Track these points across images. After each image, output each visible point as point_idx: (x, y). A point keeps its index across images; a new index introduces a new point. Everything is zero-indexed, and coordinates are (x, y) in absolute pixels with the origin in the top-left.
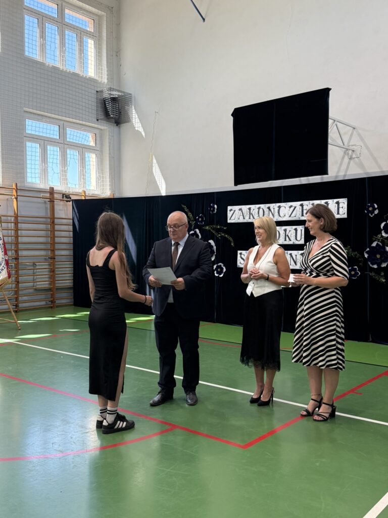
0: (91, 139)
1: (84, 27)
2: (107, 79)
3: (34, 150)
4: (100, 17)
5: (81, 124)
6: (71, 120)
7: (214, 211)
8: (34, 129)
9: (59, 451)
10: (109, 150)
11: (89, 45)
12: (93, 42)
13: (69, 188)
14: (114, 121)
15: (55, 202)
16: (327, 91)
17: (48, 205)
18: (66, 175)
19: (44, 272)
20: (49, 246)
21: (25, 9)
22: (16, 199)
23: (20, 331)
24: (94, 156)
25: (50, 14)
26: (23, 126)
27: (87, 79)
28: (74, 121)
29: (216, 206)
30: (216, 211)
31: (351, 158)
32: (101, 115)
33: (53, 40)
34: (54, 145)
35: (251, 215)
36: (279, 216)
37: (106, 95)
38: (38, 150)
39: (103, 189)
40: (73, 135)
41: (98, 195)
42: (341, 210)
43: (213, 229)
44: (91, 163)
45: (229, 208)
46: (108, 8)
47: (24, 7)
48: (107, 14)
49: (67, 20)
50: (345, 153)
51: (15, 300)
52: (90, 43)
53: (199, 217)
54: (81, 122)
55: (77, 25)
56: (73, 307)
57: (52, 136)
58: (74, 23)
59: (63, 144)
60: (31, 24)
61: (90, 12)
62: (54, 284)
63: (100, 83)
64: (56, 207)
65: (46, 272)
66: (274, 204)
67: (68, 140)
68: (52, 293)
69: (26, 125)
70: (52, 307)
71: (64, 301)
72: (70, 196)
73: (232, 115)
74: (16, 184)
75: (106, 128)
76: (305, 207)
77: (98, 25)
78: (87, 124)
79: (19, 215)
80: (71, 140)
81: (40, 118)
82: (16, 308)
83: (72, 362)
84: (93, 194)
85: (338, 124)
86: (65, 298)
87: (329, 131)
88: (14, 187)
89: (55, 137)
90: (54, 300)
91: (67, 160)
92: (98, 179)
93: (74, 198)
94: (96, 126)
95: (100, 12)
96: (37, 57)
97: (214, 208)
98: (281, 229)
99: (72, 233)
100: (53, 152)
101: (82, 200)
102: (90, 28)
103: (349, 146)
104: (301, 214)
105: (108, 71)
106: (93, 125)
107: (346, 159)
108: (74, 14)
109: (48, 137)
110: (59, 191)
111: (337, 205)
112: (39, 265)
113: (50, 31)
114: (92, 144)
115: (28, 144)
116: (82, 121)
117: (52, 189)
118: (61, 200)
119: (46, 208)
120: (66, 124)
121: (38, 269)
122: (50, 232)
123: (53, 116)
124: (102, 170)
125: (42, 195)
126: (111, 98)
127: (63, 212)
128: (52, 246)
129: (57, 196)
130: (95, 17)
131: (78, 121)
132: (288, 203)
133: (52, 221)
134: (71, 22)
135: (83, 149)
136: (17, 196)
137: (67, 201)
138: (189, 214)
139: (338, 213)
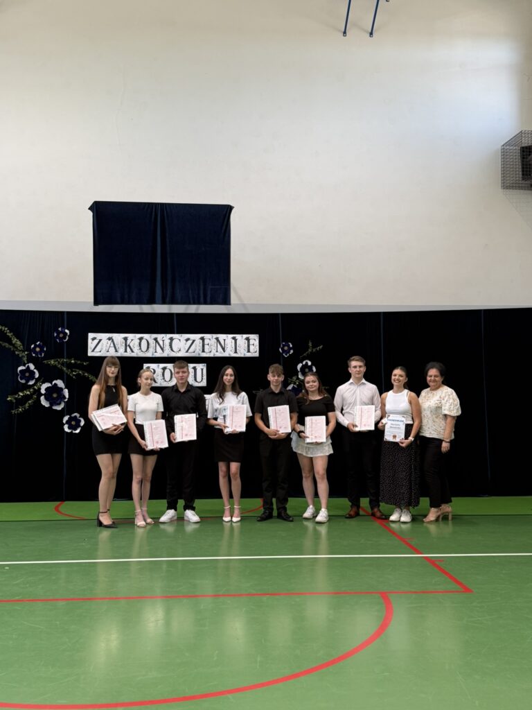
7: (64, 338)
16: (231, 208)
29: (67, 331)
30: (67, 338)
35: (128, 349)
42: (251, 347)
43: (63, 365)
45: (91, 335)
53: (36, 346)
66: (163, 335)
73: (89, 209)
76: (206, 342)
97: (65, 333)
104: (201, 350)
111: (246, 341)
132: (183, 335)
138: (15, 340)
139: (249, 351)
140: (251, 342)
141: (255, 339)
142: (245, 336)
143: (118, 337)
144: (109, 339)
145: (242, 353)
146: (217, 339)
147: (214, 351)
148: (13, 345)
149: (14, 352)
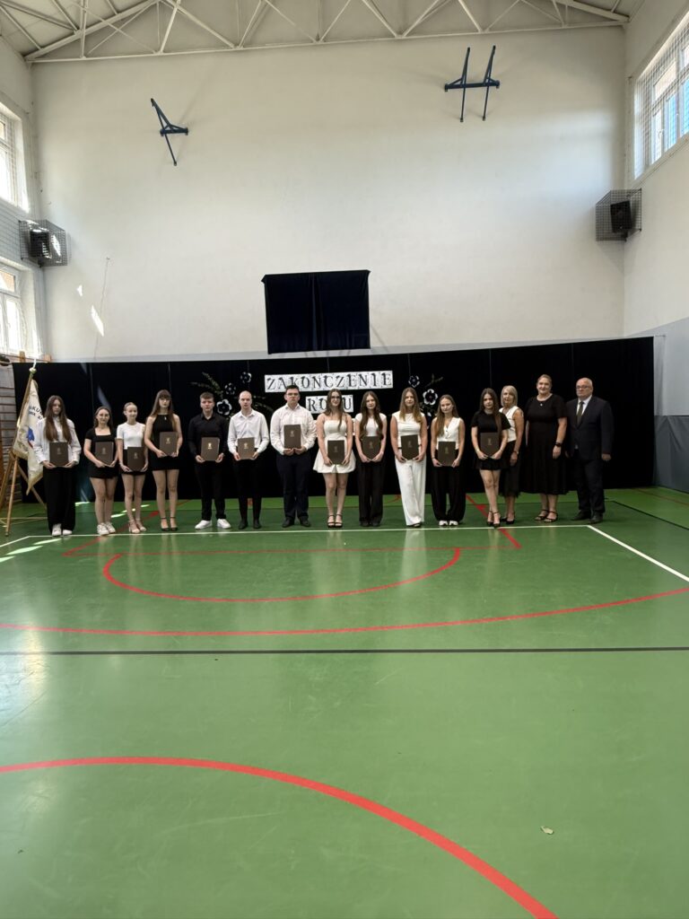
2: (30, 207)
12: (4, 153)
14: (37, 261)
16: (367, 273)
27: (6, 202)
29: (250, 374)
30: (250, 379)
32: (26, 254)
36: (326, 385)
42: (387, 381)
45: (267, 377)
46: (24, 113)
48: (22, 121)
53: (229, 386)
54: (3, 259)
61: (1, 114)
63: (21, 210)
66: (320, 374)
73: (263, 281)
75: (29, 270)
76: (352, 378)
78: (8, 261)
93: (12, 360)
94: (19, 266)
95: (14, 116)
97: (248, 376)
104: (349, 384)
105: (29, 196)
111: (382, 376)
114: (13, 289)
130: (6, 121)
132: (334, 373)
135: (4, 296)
138: (214, 383)
139: (385, 384)
140: (387, 377)
141: (389, 374)
142: (382, 372)
143: (286, 377)
144: (280, 379)
145: (380, 385)
146: (360, 375)
147: (358, 385)
148: (213, 386)
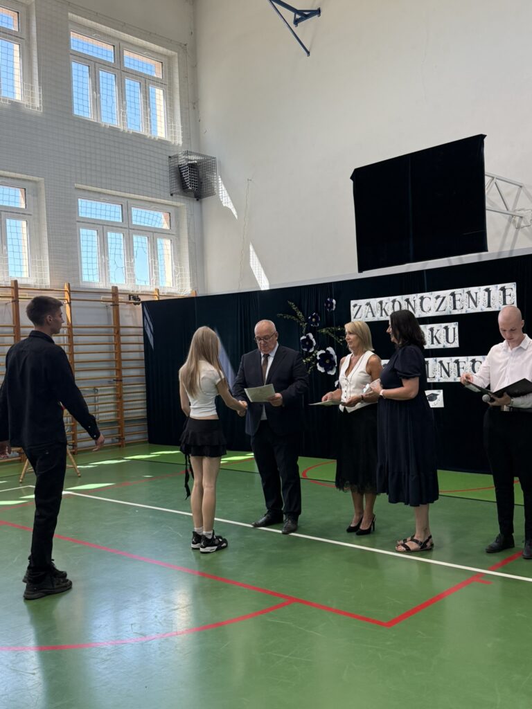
0: (163, 220)
1: (149, 73)
2: (183, 140)
3: (90, 238)
4: (170, 58)
5: (150, 202)
6: (137, 196)
7: (332, 308)
8: (89, 210)
9: (141, 634)
10: (189, 233)
11: (157, 97)
12: (162, 91)
13: (138, 286)
14: (193, 194)
15: (120, 306)
16: (481, 138)
17: (111, 310)
18: (132, 270)
19: (107, 399)
20: (113, 365)
21: (71, 54)
22: (70, 304)
23: (79, 479)
24: (168, 242)
25: (105, 58)
26: (75, 207)
27: (157, 142)
28: (141, 197)
29: (334, 301)
30: (334, 307)
31: (518, 228)
32: (177, 189)
33: (109, 93)
34: (116, 231)
35: (383, 311)
36: (423, 310)
37: (182, 161)
38: (96, 238)
39: (182, 285)
40: (140, 216)
41: (176, 294)
42: (508, 298)
43: (333, 333)
44: (166, 252)
45: (353, 302)
46: (180, 46)
47: (71, 52)
48: (179, 53)
49: (126, 65)
50: (510, 220)
51: (71, 439)
52: (158, 94)
53: (312, 317)
54: (150, 199)
55: (140, 70)
56: (148, 444)
57: (112, 220)
58: (136, 69)
59: (128, 228)
60: (80, 74)
61: (157, 53)
62: (122, 414)
63: (174, 146)
64: (121, 312)
65: (111, 399)
66: (414, 295)
67: (134, 223)
68: (119, 426)
69: (78, 206)
70: (120, 446)
71: (136, 437)
72: (140, 297)
73: (352, 178)
74: (69, 284)
75: (184, 204)
76: (457, 297)
77: (167, 70)
78: (158, 200)
79: (73, 325)
80: (138, 224)
81: (97, 196)
82: (73, 449)
83: (151, 517)
84: (169, 293)
85: (498, 181)
86: (137, 433)
87: (486, 192)
88: (66, 288)
89: (117, 220)
90: (122, 436)
91: (133, 249)
92: (175, 273)
93: (143, 299)
94: (170, 202)
95: (170, 52)
96: (89, 115)
97: (332, 303)
98: (425, 327)
99: (142, 346)
100: (115, 239)
101: (154, 301)
102: (157, 73)
103: (515, 211)
104: (452, 307)
105: (183, 129)
106: (166, 202)
107: (512, 229)
108: (136, 57)
109: (108, 221)
110: (124, 290)
111: (502, 292)
112: (101, 390)
113: (105, 81)
114: (166, 226)
115: (83, 231)
116: (152, 197)
117: (115, 288)
118: (128, 303)
119: (109, 315)
120: (130, 201)
121: (100, 395)
122: (114, 346)
123: (113, 192)
124: (180, 260)
125: (102, 297)
126: (189, 164)
127: (131, 318)
128: (118, 364)
129: (122, 298)
130: (164, 59)
131: (146, 198)
132: (433, 293)
133: (116, 332)
134: (132, 67)
135: (153, 234)
136: (70, 300)
137: (135, 304)
140: (508, 292)
141: (511, 288)
142: (500, 286)
143: (374, 302)
145: (496, 306)
146: (469, 293)
147: (466, 307)
149: (299, 323)
